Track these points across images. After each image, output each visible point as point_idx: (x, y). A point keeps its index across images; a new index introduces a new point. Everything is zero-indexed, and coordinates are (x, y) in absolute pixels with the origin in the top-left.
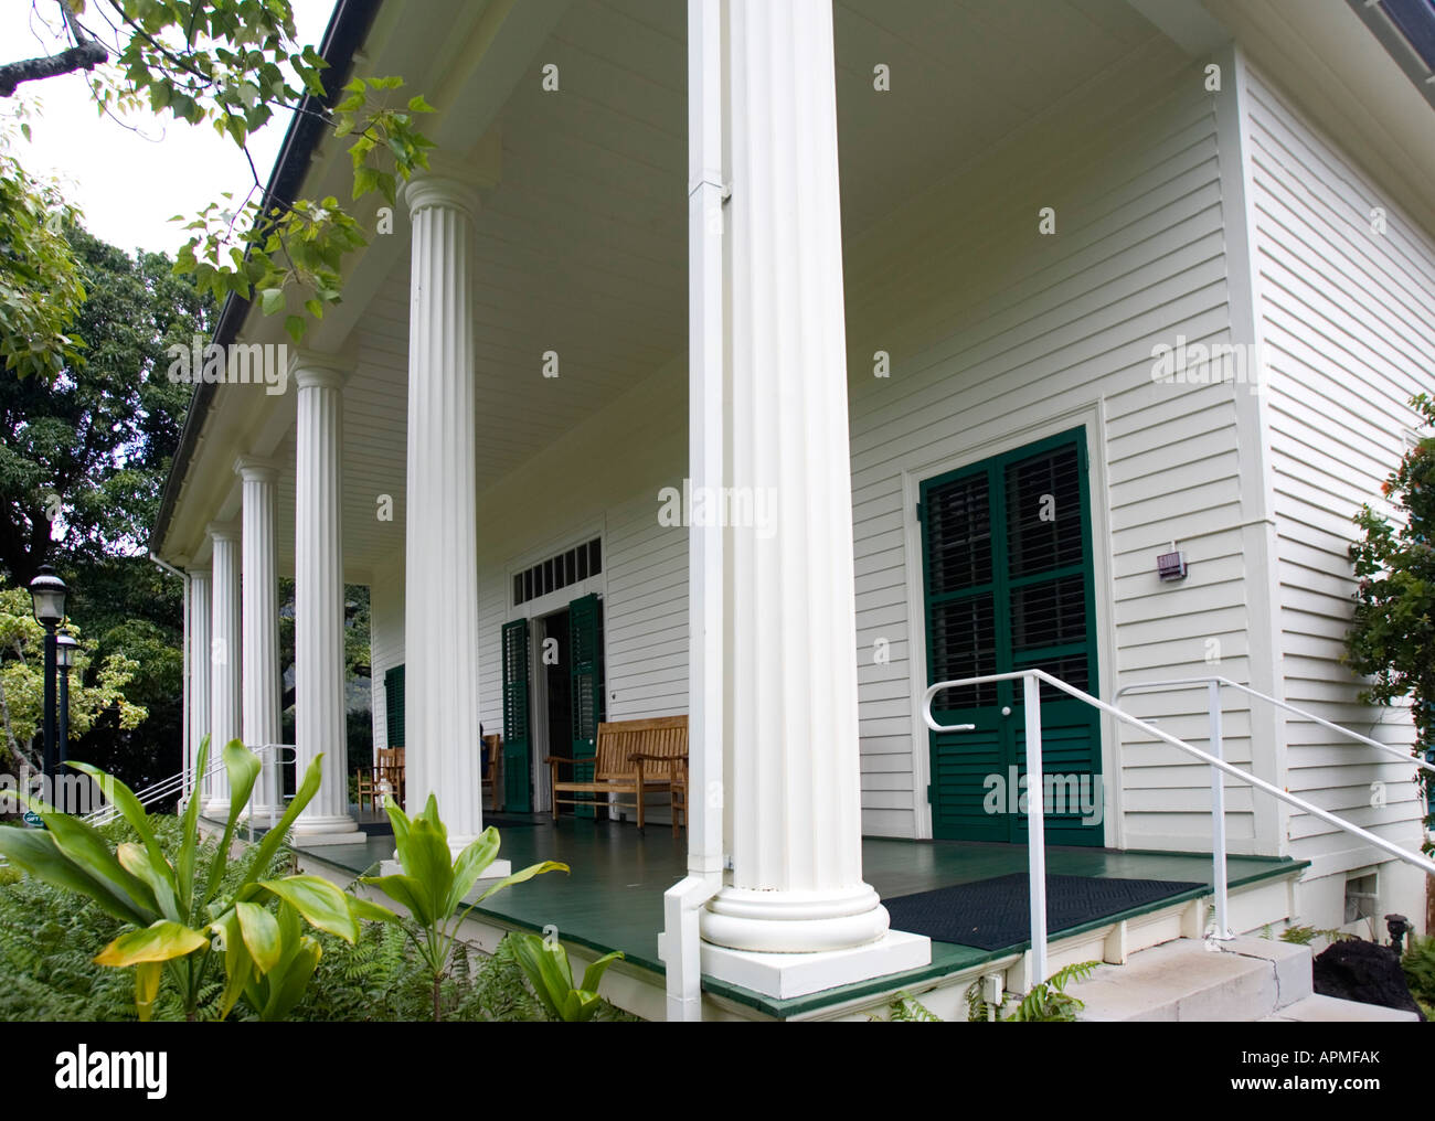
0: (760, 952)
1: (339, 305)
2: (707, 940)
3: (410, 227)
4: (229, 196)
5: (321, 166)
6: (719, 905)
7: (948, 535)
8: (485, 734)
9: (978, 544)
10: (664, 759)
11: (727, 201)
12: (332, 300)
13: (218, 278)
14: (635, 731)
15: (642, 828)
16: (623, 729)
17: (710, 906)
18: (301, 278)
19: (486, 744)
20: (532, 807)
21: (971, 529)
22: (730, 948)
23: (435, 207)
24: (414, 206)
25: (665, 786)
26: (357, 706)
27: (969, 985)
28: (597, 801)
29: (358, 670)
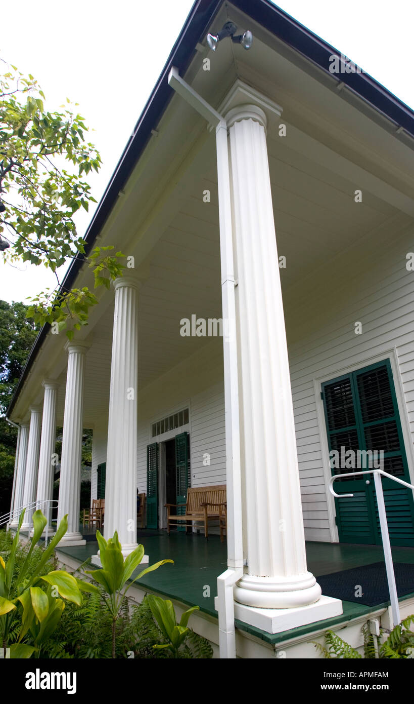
0: (262, 608)
1: (87, 326)
2: (237, 601)
3: (115, 294)
4: (48, 289)
5: (82, 274)
6: (242, 584)
7: (335, 405)
8: (139, 493)
9: (348, 409)
10: (216, 505)
11: (236, 286)
12: (85, 324)
13: (43, 318)
14: (204, 492)
15: (207, 537)
16: (198, 491)
17: (238, 584)
18: (73, 317)
19: (139, 498)
20: (158, 526)
21: (345, 402)
22: (247, 606)
23: (124, 287)
24: (117, 286)
25: (217, 517)
26: (86, 480)
27: (362, 625)
28: (187, 524)
29: (87, 464)
